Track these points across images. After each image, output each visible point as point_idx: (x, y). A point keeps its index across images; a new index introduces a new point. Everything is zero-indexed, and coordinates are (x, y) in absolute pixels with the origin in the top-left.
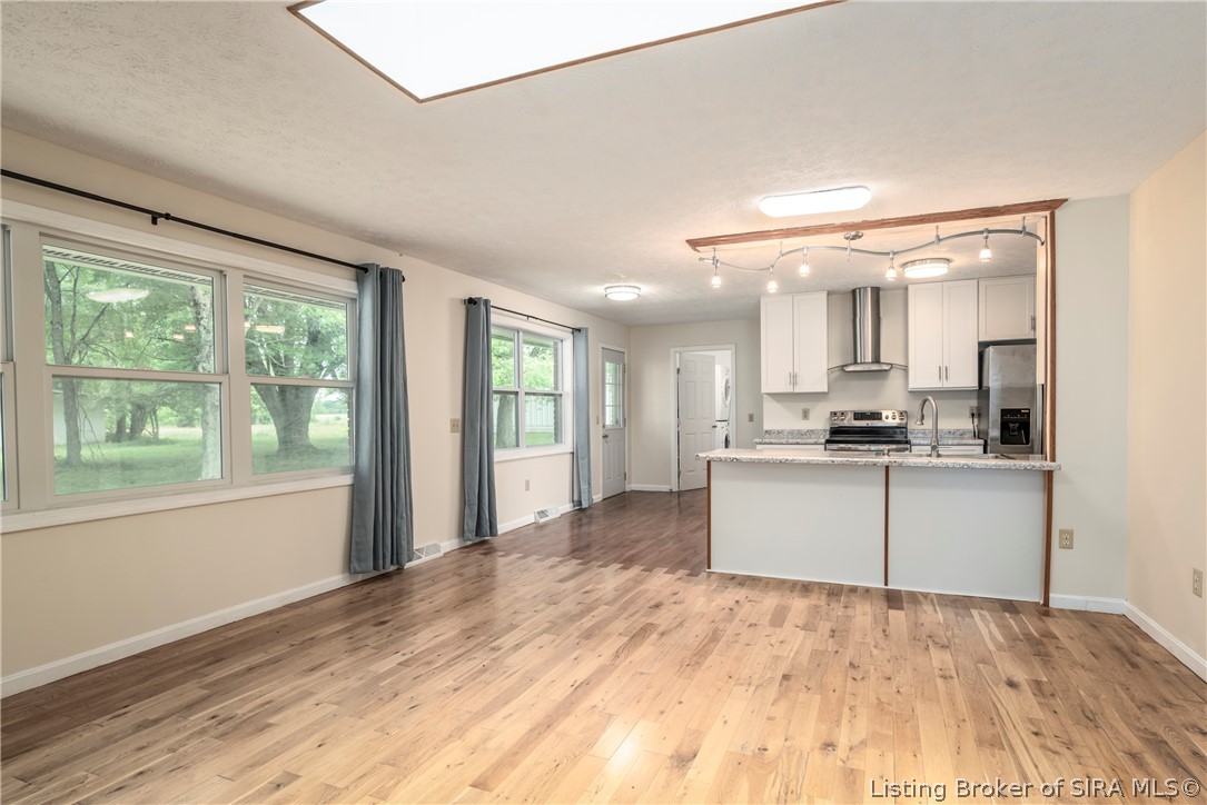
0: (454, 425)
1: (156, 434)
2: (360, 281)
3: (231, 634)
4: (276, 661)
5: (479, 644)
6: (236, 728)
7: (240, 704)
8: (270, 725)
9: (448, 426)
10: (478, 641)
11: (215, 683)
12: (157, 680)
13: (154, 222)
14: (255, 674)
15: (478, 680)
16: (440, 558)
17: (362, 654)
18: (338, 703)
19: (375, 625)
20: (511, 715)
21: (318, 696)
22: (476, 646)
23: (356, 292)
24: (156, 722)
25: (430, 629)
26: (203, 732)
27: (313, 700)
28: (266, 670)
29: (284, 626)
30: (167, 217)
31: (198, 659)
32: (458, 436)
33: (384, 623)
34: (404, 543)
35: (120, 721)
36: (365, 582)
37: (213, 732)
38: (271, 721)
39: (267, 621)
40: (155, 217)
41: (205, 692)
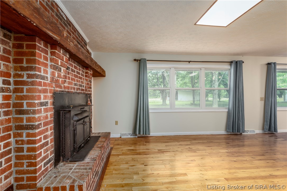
0: (261, 99)
1: (208, 99)
2: (231, 65)
3: (199, 136)
4: (203, 143)
5: (249, 155)
6: (191, 150)
7: (194, 147)
8: (196, 152)
9: (259, 99)
10: (250, 155)
11: (192, 143)
12: (185, 139)
13: (189, 63)
14: (199, 144)
15: (242, 162)
16: (255, 134)
17: (219, 147)
18: (209, 154)
19: (226, 143)
20: (245, 172)
21: (206, 151)
22: (248, 155)
23: (230, 68)
24: (182, 145)
25: (238, 148)
26: (187, 149)
27: (205, 151)
28: (201, 144)
29: (208, 138)
30: (191, 61)
31: (192, 139)
32: (263, 102)
33: (229, 143)
34: (241, 128)
35: (178, 143)
36: (230, 135)
37: (188, 149)
38: (197, 151)
39: (206, 136)
40: (189, 62)
41: (190, 144)
